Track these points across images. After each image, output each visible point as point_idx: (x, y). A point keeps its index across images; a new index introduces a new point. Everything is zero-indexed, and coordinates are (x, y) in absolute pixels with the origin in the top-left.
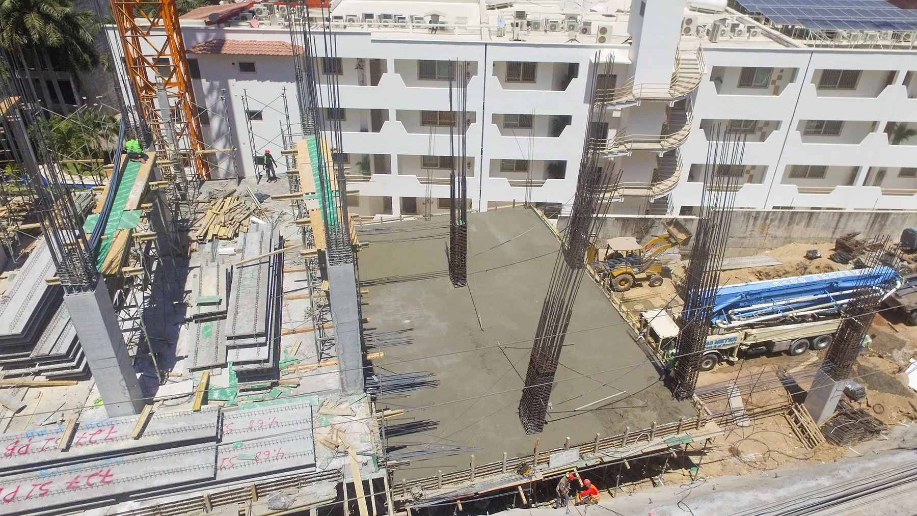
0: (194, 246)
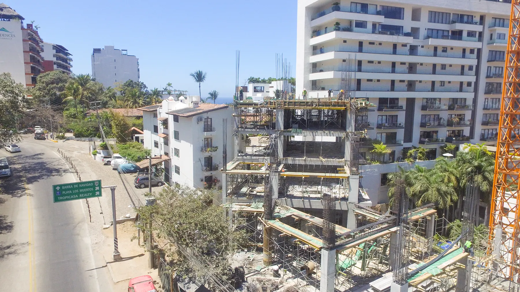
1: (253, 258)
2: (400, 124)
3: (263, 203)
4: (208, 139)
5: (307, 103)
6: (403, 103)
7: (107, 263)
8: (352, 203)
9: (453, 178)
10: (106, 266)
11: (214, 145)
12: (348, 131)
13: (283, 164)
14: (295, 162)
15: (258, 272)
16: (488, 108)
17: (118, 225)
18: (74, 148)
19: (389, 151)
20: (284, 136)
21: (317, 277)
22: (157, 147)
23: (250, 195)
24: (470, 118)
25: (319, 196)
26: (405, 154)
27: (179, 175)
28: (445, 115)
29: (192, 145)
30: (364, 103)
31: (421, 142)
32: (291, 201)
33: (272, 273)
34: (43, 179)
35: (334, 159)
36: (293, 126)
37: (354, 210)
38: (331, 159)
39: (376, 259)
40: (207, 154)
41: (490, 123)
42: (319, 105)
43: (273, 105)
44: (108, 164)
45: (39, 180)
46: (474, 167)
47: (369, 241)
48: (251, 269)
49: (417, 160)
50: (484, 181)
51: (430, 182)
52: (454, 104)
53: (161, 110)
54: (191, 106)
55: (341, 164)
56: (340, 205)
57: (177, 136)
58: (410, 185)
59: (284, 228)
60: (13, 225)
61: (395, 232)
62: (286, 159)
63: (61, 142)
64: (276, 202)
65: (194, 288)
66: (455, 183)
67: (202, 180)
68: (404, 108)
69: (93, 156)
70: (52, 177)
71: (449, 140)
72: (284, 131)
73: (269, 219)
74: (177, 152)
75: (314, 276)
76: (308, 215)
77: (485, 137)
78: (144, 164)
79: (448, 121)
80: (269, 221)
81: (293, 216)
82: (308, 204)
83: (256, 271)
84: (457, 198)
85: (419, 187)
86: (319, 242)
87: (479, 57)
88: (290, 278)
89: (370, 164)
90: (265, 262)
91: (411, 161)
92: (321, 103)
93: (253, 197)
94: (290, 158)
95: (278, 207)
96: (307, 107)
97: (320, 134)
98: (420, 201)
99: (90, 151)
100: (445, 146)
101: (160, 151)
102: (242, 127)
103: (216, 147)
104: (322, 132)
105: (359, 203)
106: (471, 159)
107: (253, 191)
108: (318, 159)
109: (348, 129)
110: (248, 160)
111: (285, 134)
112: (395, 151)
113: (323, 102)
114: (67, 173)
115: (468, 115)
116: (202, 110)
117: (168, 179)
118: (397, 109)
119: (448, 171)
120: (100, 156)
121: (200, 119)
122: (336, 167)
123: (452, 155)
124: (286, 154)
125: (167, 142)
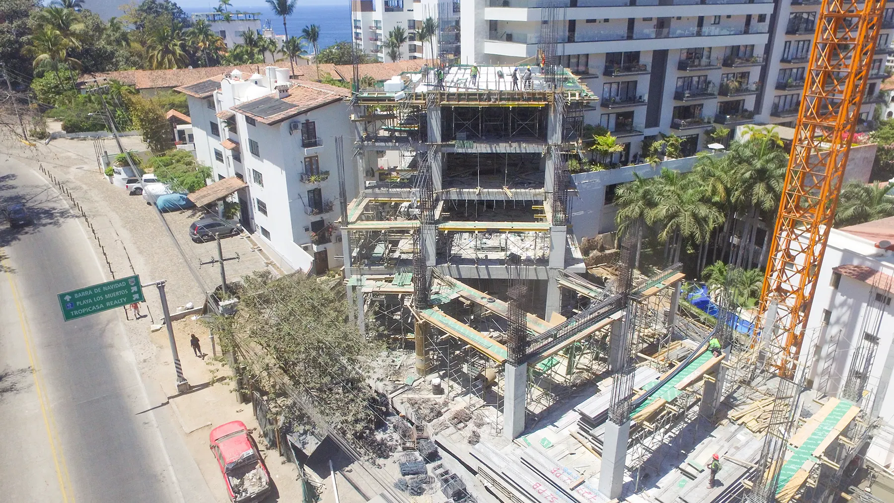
0: (725, 422)
1: (400, 362)
2: (640, 97)
3: (411, 274)
4: (310, 158)
5: (481, 95)
6: (646, 60)
7: (169, 398)
8: (555, 269)
9: (720, 188)
10: (168, 403)
11: (322, 168)
12: (550, 142)
13: (443, 199)
14: (462, 197)
15: (408, 388)
16: (790, 58)
17: (174, 324)
18: (70, 157)
19: (619, 148)
20: (443, 154)
21: (500, 390)
22: (222, 161)
23: (391, 259)
24: (757, 80)
25: (501, 255)
26: (645, 151)
27: (267, 215)
28: (716, 76)
29: (284, 172)
30: (577, 94)
31: (675, 126)
32: (458, 269)
33: (430, 387)
34: (26, 233)
35: (527, 190)
36: (457, 136)
37: (558, 279)
38: (523, 190)
39: (589, 351)
40: (311, 186)
41: (791, 87)
42: (501, 100)
43: (420, 99)
44: (137, 192)
45: (20, 236)
46: (755, 170)
47: (579, 341)
48: (396, 382)
49: (665, 157)
50: (767, 193)
51: (682, 202)
52: (733, 55)
53: (220, 97)
54: (276, 94)
55: (539, 198)
56: (536, 273)
57: (255, 149)
58: (652, 204)
59: (447, 324)
61: (620, 320)
62: (447, 192)
63: (41, 144)
64: (433, 272)
65: (314, 443)
66: (722, 196)
67: (307, 230)
68: (649, 69)
69: (107, 177)
70: (42, 228)
71: (720, 118)
72: (442, 146)
73: (421, 308)
74: (258, 177)
75: (495, 388)
76: (484, 295)
77: (780, 109)
78: (205, 196)
79: (721, 85)
80: (423, 311)
81: (461, 299)
82: (486, 272)
83: (407, 385)
84: (724, 220)
85: (665, 210)
86: (502, 351)
88: (458, 395)
89: (588, 171)
90: (419, 370)
91: (655, 162)
92: (504, 94)
93: (395, 265)
94: (453, 190)
95: (436, 281)
96: (481, 103)
97: (503, 148)
98: (665, 233)
99: (99, 164)
100: (713, 131)
101: (227, 169)
102: (368, 138)
103: (327, 173)
104: (507, 145)
105: (565, 268)
106: (751, 157)
107: (394, 251)
108: (501, 190)
109: (551, 139)
110: (383, 195)
111: (444, 149)
112: (629, 143)
113: (508, 94)
114: (68, 219)
115: (755, 73)
116: (295, 106)
117: (247, 222)
118: (637, 71)
119: (714, 176)
120: (120, 179)
121: (293, 127)
122: (529, 203)
123: (722, 147)
124: (447, 183)
125: (237, 157)
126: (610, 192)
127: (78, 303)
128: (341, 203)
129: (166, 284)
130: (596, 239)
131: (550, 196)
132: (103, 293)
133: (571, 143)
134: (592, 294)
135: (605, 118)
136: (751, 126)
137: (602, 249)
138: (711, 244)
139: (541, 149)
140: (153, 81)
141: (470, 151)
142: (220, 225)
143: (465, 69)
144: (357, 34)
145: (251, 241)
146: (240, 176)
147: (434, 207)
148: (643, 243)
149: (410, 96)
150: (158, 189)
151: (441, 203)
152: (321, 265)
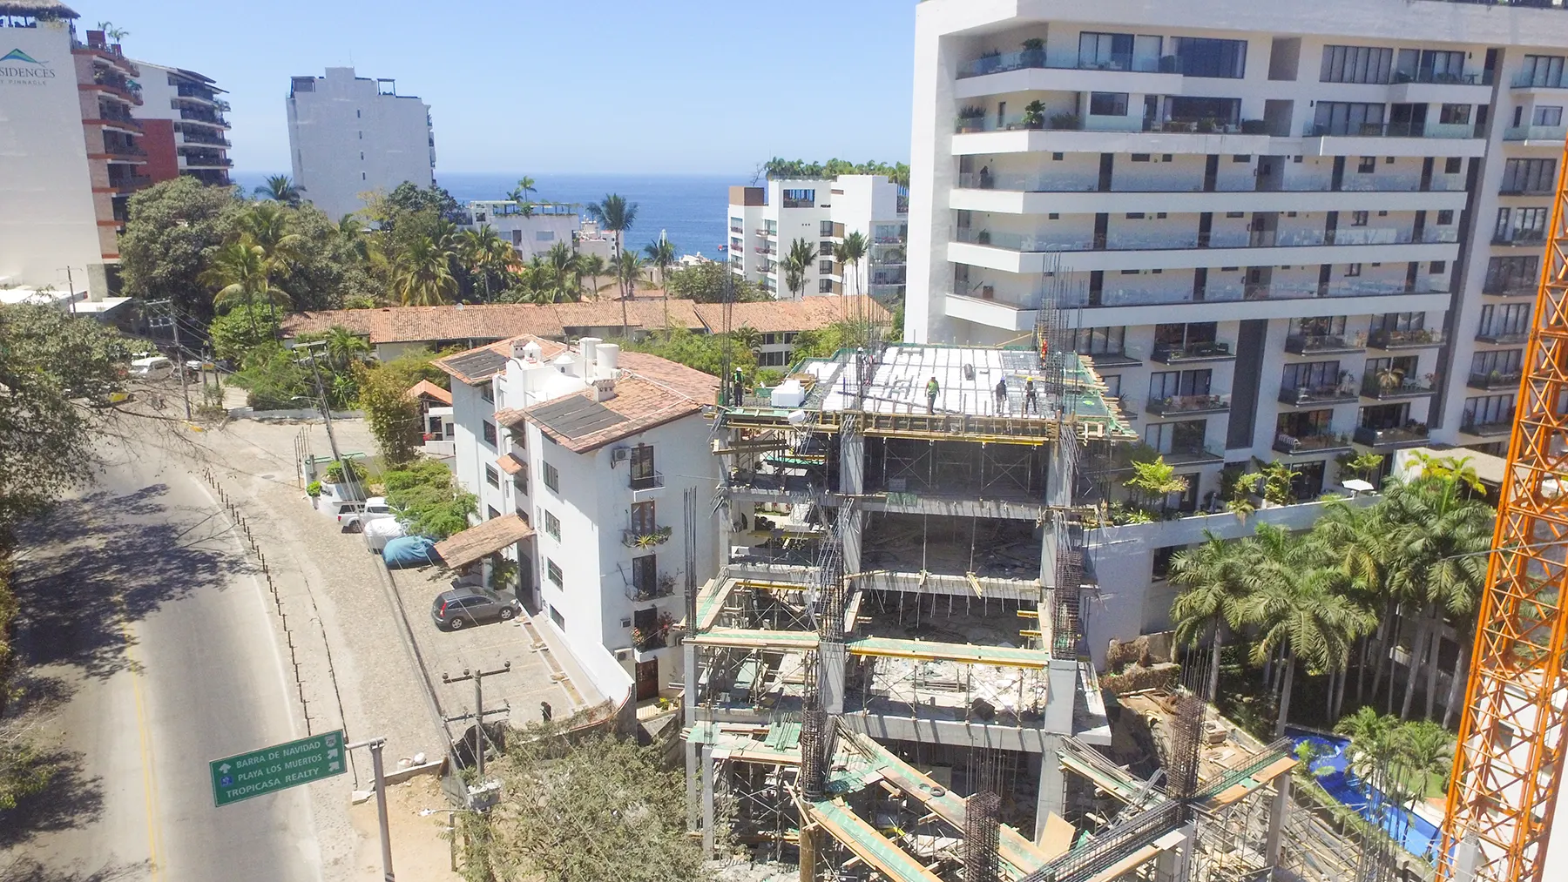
2: (1218, 399)
3: (798, 727)
4: (642, 506)
5: (933, 421)
6: (1229, 336)
8: (1055, 735)
9: (1367, 563)
11: (661, 522)
12: (1051, 503)
13: (861, 590)
14: (894, 587)
16: (1492, 334)
18: (254, 456)
19: (1178, 486)
20: (865, 514)
22: (497, 485)
23: (765, 694)
24: (1432, 370)
25: (959, 700)
26: (1226, 491)
27: (562, 589)
28: (1355, 365)
29: (596, 528)
30: (1100, 427)
31: (1280, 447)
32: (882, 722)
34: (171, 597)
35: (1009, 581)
36: (891, 485)
37: (1061, 754)
38: (1002, 581)
40: (641, 552)
41: (1496, 383)
42: (968, 430)
43: (831, 422)
44: (352, 528)
45: (160, 603)
46: (1432, 538)
49: (1264, 500)
50: (1457, 581)
51: (1295, 592)
52: (1382, 331)
53: (503, 385)
54: (594, 394)
55: (1030, 597)
56: (1021, 739)
57: (552, 480)
58: (1236, 589)
59: (854, 836)
60: (102, 790)
61: (1173, 849)
62: (868, 577)
63: (212, 429)
64: (837, 724)
66: (1371, 579)
67: (626, 624)
68: (1234, 350)
69: (310, 498)
70: (196, 590)
71: (1364, 435)
72: (863, 499)
73: (813, 800)
74: (553, 525)
76: (928, 780)
77: (1478, 420)
78: (463, 548)
79: (1366, 378)
80: (817, 805)
81: (884, 784)
82: (930, 731)
84: (1376, 621)
85: (1262, 607)
87: (1472, 186)
89: (1122, 523)
91: (1245, 510)
92: (974, 421)
93: (773, 707)
94: (879, 574)
95: (842, 743)
96: (933, 434)
97: (969, 509)
98: (1262, 647)
99: (299, 471)
100: (1353, 458)
101: (504, 499)
102: (740, 479)
103: (667, 530)
104: (976, 504)
105: (1074, 734)
106: (1425, 513)
107: (772, 679)
108: (962, 578)
109: (1052, 499)
110: (761, 576)
111: (867, 506)
112: (1198, 474)
113: (980, 421)
114: (239, 575)
115: (1427, 362)
116: (623, 419)
117: (528, 594)
118: (1210, 355)
119: (1355, 541)
120: (329, 503)
121: (617, 456)
122: (1011, 604)
123: (1369, 486)
124: (870, 560)
125: (522, 484)
126: (1162, 560)
127: (240, 777)
128: (687, 597)
129: (385, 746)
130: (1136, 644)
131: (1050, 595)
132: (282, 760)
133: (1089, 507)
134: (1122, 792)
135: (1154, 430)
136: (1422, 450)
137: (1148, 662)
138: (1352, 672)
139: (1035, 514)
140: (399, 330)
141: (911, 510)
142: (483, 600)
143: (910, 354)
144: (735, 240)
145: (532, 631)
146: (523, 516)
147: (845, 605)
148: (1223, 654)
149: (814, 417)
150: (386, 525)
151: (858, 596)
152: (647, 687)
